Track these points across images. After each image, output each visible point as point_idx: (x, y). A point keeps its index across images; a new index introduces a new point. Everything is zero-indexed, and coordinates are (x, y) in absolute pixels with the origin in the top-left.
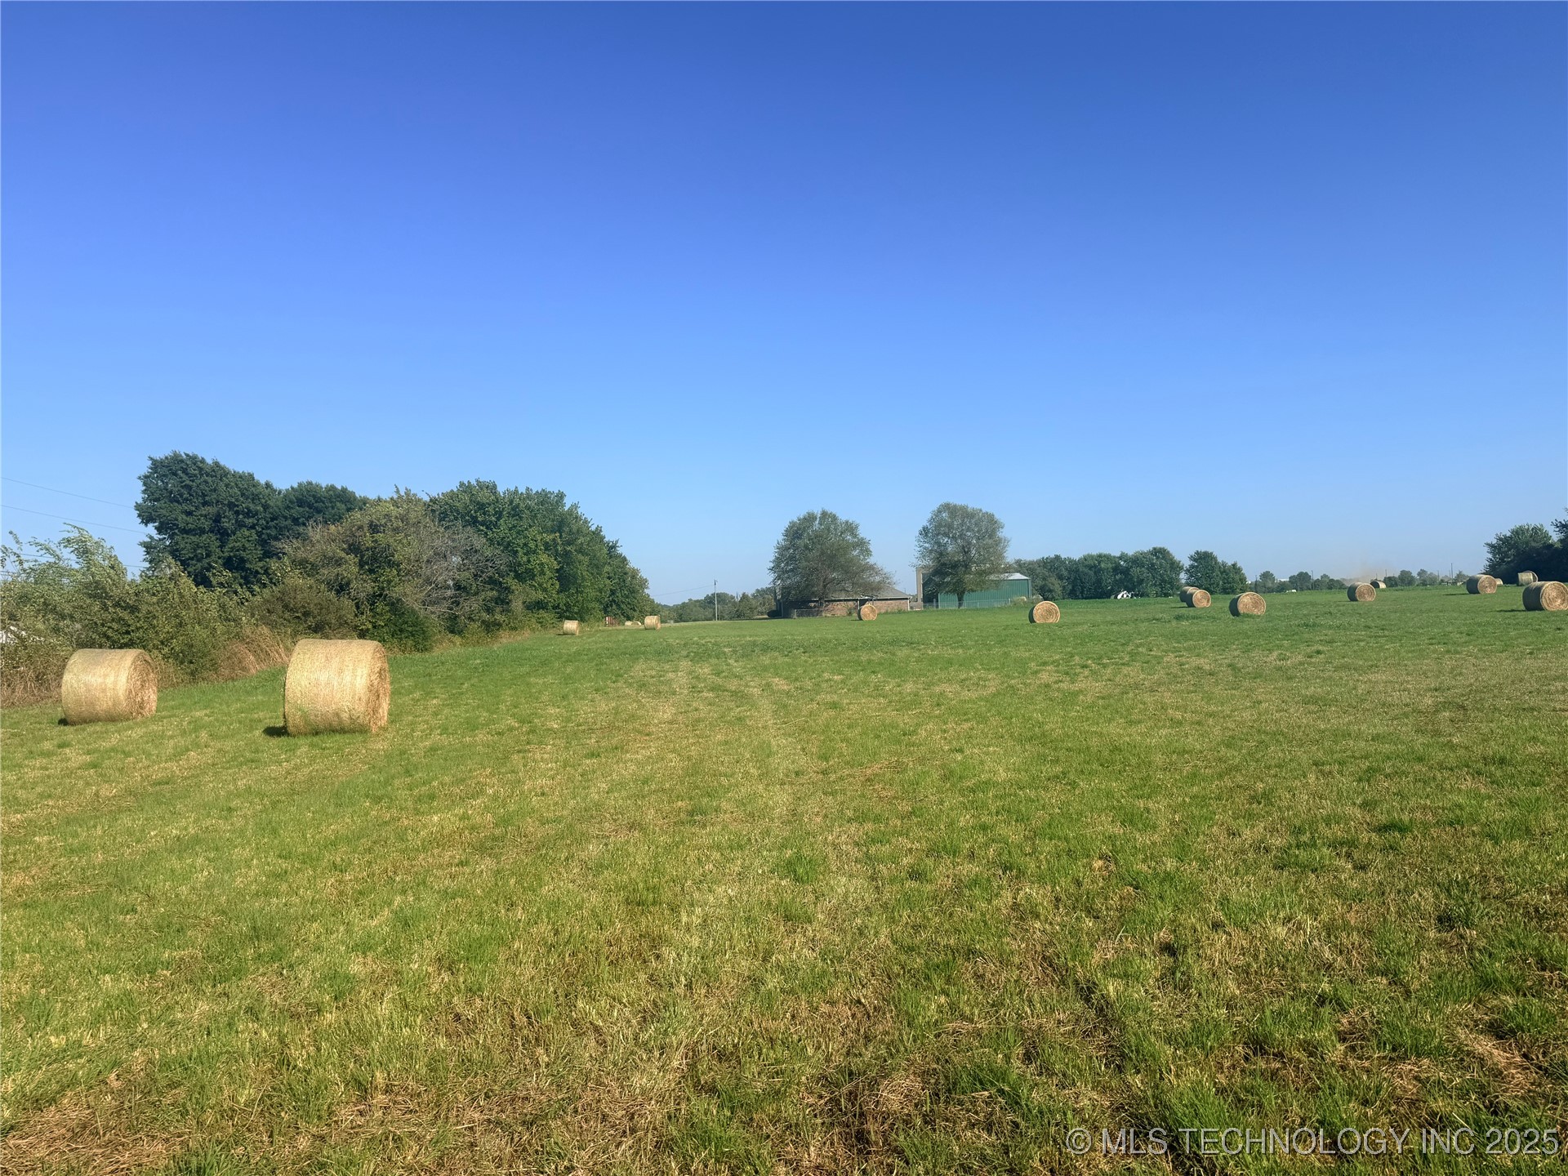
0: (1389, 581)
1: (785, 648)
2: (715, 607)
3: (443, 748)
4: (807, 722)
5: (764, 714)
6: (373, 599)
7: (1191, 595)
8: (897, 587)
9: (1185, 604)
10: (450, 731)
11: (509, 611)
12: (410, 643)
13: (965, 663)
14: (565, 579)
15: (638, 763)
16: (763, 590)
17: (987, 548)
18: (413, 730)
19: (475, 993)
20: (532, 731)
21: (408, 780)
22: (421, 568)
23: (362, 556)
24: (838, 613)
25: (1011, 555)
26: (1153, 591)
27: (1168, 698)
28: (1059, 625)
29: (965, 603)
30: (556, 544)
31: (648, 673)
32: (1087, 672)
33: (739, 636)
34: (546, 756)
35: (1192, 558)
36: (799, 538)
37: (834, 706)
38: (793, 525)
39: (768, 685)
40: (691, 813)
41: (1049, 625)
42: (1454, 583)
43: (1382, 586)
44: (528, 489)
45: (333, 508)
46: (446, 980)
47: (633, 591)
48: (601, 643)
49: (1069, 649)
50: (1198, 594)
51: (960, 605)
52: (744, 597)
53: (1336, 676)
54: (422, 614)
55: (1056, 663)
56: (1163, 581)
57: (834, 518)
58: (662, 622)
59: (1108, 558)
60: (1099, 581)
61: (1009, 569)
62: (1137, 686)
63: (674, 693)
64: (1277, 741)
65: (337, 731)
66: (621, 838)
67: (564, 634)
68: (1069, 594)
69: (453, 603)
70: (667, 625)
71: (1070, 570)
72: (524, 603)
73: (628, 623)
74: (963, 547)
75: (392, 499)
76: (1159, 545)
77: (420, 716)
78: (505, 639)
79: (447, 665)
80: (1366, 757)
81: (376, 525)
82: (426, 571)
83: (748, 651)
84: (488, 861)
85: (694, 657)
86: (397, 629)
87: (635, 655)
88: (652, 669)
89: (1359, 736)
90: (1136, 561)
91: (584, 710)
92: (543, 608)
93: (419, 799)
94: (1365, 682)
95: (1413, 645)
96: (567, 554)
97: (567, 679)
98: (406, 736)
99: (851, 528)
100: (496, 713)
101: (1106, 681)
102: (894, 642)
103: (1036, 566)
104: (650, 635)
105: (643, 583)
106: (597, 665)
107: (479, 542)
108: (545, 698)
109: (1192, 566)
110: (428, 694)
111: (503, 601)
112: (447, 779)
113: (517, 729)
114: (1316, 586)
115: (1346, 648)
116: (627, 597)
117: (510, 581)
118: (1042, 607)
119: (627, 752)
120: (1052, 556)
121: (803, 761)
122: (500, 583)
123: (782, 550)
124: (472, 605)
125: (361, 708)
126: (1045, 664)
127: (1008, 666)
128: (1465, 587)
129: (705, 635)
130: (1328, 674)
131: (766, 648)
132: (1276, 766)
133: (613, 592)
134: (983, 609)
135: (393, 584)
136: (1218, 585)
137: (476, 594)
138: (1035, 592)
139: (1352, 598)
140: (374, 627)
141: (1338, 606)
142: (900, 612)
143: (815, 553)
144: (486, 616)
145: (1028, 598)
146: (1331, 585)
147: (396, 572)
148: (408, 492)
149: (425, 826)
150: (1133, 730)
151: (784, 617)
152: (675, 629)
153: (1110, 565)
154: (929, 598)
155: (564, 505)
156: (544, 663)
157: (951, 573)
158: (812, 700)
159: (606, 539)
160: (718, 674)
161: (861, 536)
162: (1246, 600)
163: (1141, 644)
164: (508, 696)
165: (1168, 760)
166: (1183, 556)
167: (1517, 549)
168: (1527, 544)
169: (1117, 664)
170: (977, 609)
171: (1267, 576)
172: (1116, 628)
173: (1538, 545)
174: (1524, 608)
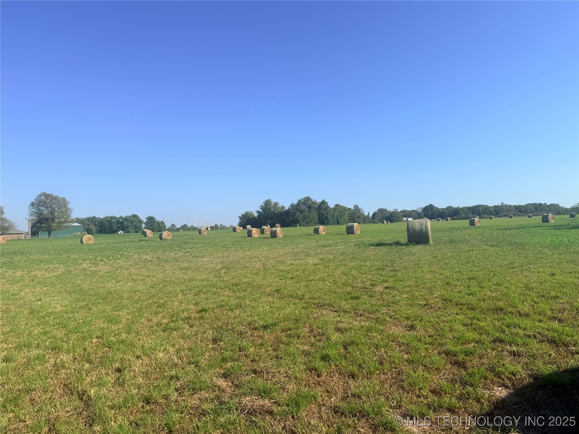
0: (212, 228)
7: (146, 232)
8: (17, 229)
9: (143, 236)
13: (49, 262)
17: (62, 212)
26: (132, 230)
27: (133, 271)
28: (94, 244)
29: (52, 235)
32: (102, 263)
35: (147, 219)
41: (89, 244)
42: (230, 228)
43: (209, 229)
49: (97, 254)
50: (148, 232)
51: (49, 236)
53: (192, 260)
55: (90, 260)
56: (136, 227)
59: (115, 218)
60: (111, 227)
61: (73, 221)
62: (122, 267)
64: (170, 284)
68: (99, 232)
71: (99, 222)
74: (51, 211)
76: (134, 214)
80: (198, 287)
89: (197, 280)
90: (126, 219)
94: (201, 262)
95: (217, 249)
101: (110, 266)
102: (14, 253)
103: (85, 220)
109: (147, 222)
114: (189, 229)
115: (197, 250)
118: (86, 237)
120: (92, 216)
126: (85, 260)
127: (69, 262)
128: (232, 230)
130: (190, 259)
132: (168, 293)
134: (60, 238)
136: (156, 228)
138: (84, 231)
139: (200, 233)
141: (196, 236)
142: (19, 239)
145: (81, 233)
146: (194, 229)
150: (118, 285)
153: (116, 221)
154: (34, 233)
157: (45, 223)
162: (165, 234)
163: (125, 251)
165: (129, 295)
167: (247, 218)
168: (249, 217)
169: (115, 259)
170: (57, 238)
171: (173, 225)
172: (116, 245)
173: (252, 217)
174: (247, 236)
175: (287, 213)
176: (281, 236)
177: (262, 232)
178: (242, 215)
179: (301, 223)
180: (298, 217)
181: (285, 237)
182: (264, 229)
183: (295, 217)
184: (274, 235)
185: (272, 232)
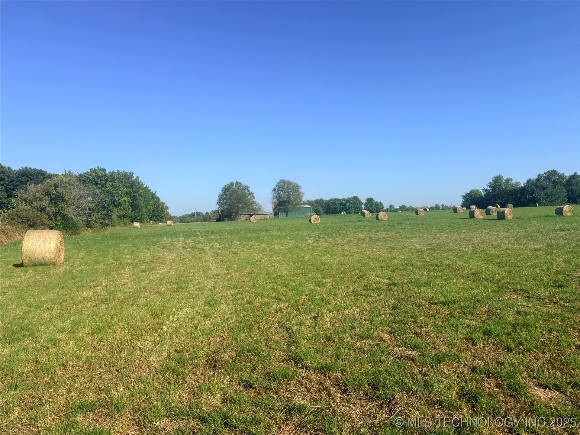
0: (432, 209)
1: (220, 232)
2: (196, 217)
3: (86, 270)
4: (224, 258)
5: (210, 256)
6: (55, 214)
7: (364, 213)
8: (264, 210)
9: (362, 216)
10: (88, 264)
11: (111, 219)
12: (71, 231)
13: (285, 237)
14: (134, 206)
15: (161, 274)
16: (214, 211)
17: (296, 196)
18: (74, 264)
19: (100, 341)
20: (120, 264)
21: (73, 281)
22: (75, 202)
23: (51, 197)
24: (242, 219)
25: (305, 199)
26: (353, 211)
27: (346, 248)
28: (320, 224)
29: (288, 216)
30: (130, 193)
31: (167, 242)
32: (324, 240)
33: (204, 228)
34: (125, 272)
35: (366, 200)
36: (228, 191)
37: (235, 253)
38: (225, 186)
39: (212, 246)
40: (177, 289)
41: (316, 224)
43: (428, 210)
44: (118, 171)
45: (37, 177)
46: (91, 338)
47: (162, 211)
48: (149, 231)
49: (320, 232)
50: (366, 212)
51: (287, 216)
52: (207, 213)
53: (401, 240)
54: (76, 220)
55: (315, 237)
56: (357, 208)
57: (241, 184)
58: (174, 223)
59: (338, 200)
60: (335, 208)
61: (304, 204)
62: (338, 244)
63: (177, 249)
65: (43, 265)
66: (152, 297)
67: (134, 228)
68: (325, 213)
69: (88, 216)
70: (176, 224)
71: (325, 204)
72: (117, 215)
73: (160, 223)
74: (288, 195)
75: (63, 174)
76: (355, 196)
77: (76, 259)
78: (110, 230)
79: (87, 240)
80: (397, 265)
81: (57, 185)
82: (77, 203)
83: (206, 234)
84: (104, 305)
85: (186, 236)
86: (65, 226)
87: (162, 235)
88: (169, 241)
89: (399, 259)
90: (348, 201)
91: (141, 256)
92: (125, 218)
93: (78, 287)
94: (409, 242)
95: (430, 230)
96: (134, 196)
97: (135, 245)
98: (71, 266)
99: (247, 188)
100: (106, 257)
101: (329, 243)
102: (261, 230)
103: (314, 202)
104: (169, 228)
105: (167, 208)
106: (147, 239)
107: (98, 192)
108: (125, 251)
109: (366, 203)
110: (79, 251)
111: (109, 215)
112: (88, 281)
113: (114, 263)
114: (408, 210)
115: (409, 231)
116: (160, 213)
117: (111, 207)
118: (314, 217)
119: (156, 270)
120: (320, 199)
121: (220, 271)
122: (108, 208)
123: (221, 196)
124: (96, 216)
125: (53, 256)
126: (311, 237)
127: (298, 238)
128: (453, 210)
129: (190, 228)
130: (399, 239)
131: (213, 233)
132: (369, 268)
133: (154, 211)
134: (295, 218)
135: (63, 208)
137: (97, 212)
138: (313, 211)
139: (417, 214)
140: (56, 225)
141: (411, 217)
142: (265, 219)
143: (234, 197)
144: (102, 221)
145: (310, 214)
146: (411, 209)
147: (65, 204)
148: (69, 173)
149: (81, 295)
150: (331, 258)
151: (222, 221)
152: (179, 226)
153: (339, 202)
154: (276, 214)
155: (133, 177)
156: (126, 239)
157: (283, 205)
158: (227, 251)
159: (151, 191)
160: (194, 242)
161: (251, 191)
162: (381, 215)
163: (344, 230)
164: (111, 251)
165: (338, 267)
166: (363, 199)
167: (471, 198)
168: (474, 196)
169: (334, 237)
170: (292, 218)
171: (391, 206)
172: (338, 225)
173: (478, 196)
174: (469, 217)
175: (523, 190)
176: (511, 218)
177: (488, 213)
178: (466, 194)
179: (542, 202)
180: (537, 195)
181: (516, 218)
182: (490, 210)
183: (534, 195)
184: (501, 216)
185: (498, 213)
